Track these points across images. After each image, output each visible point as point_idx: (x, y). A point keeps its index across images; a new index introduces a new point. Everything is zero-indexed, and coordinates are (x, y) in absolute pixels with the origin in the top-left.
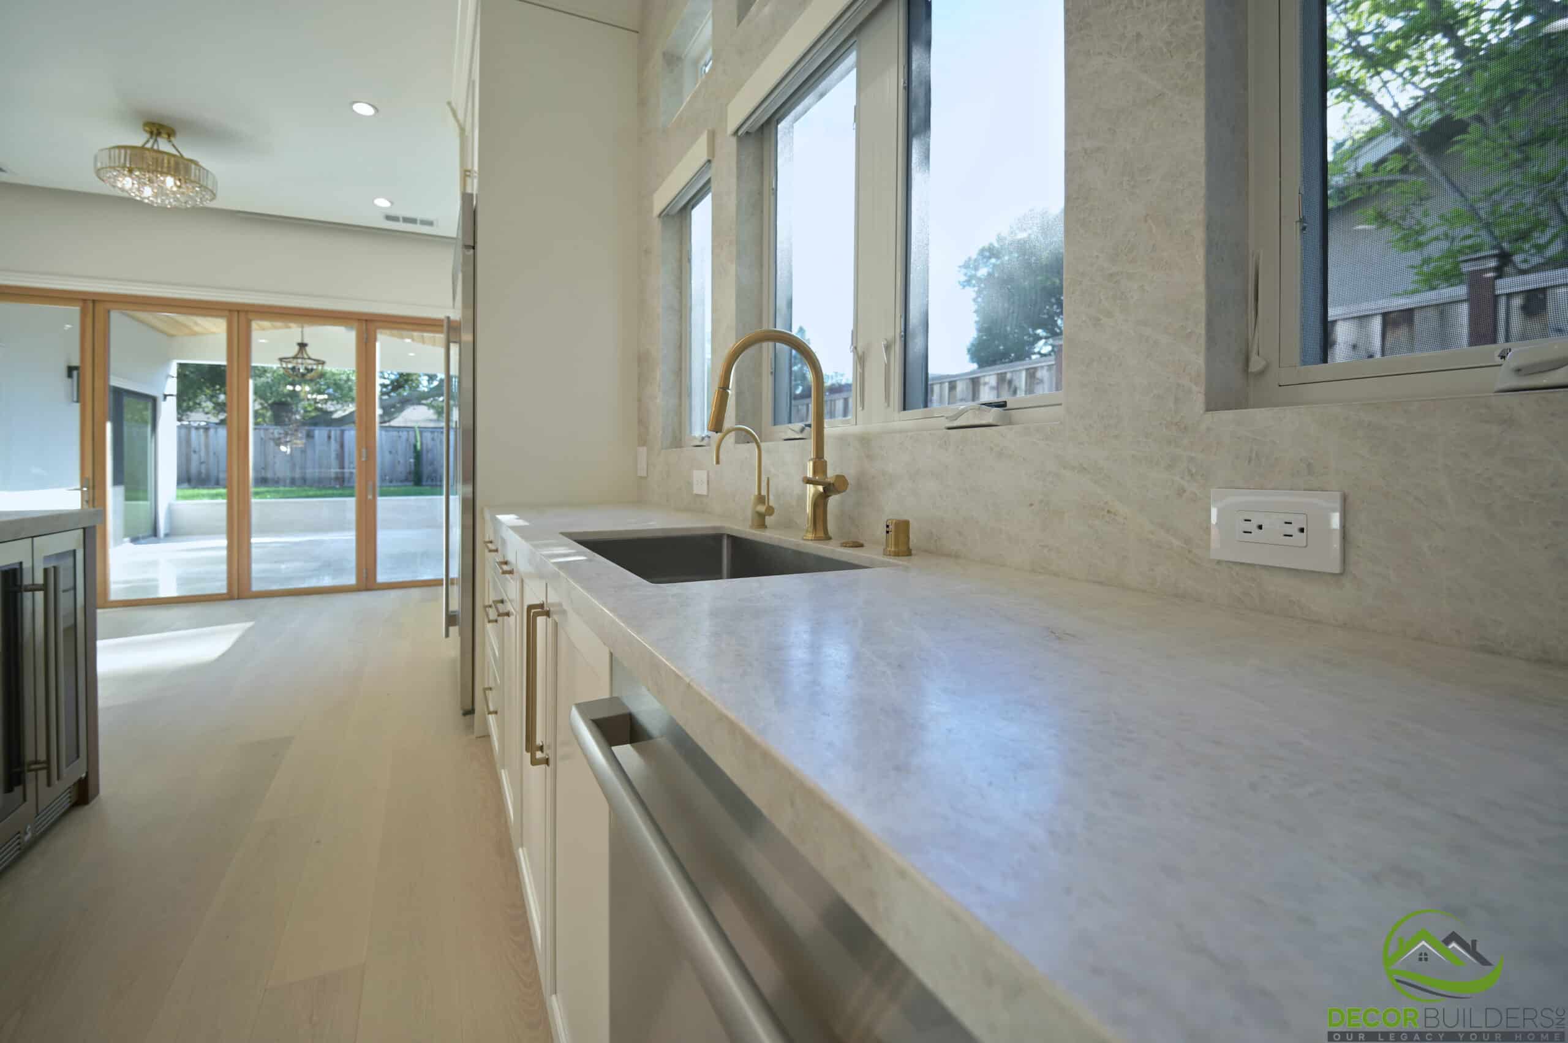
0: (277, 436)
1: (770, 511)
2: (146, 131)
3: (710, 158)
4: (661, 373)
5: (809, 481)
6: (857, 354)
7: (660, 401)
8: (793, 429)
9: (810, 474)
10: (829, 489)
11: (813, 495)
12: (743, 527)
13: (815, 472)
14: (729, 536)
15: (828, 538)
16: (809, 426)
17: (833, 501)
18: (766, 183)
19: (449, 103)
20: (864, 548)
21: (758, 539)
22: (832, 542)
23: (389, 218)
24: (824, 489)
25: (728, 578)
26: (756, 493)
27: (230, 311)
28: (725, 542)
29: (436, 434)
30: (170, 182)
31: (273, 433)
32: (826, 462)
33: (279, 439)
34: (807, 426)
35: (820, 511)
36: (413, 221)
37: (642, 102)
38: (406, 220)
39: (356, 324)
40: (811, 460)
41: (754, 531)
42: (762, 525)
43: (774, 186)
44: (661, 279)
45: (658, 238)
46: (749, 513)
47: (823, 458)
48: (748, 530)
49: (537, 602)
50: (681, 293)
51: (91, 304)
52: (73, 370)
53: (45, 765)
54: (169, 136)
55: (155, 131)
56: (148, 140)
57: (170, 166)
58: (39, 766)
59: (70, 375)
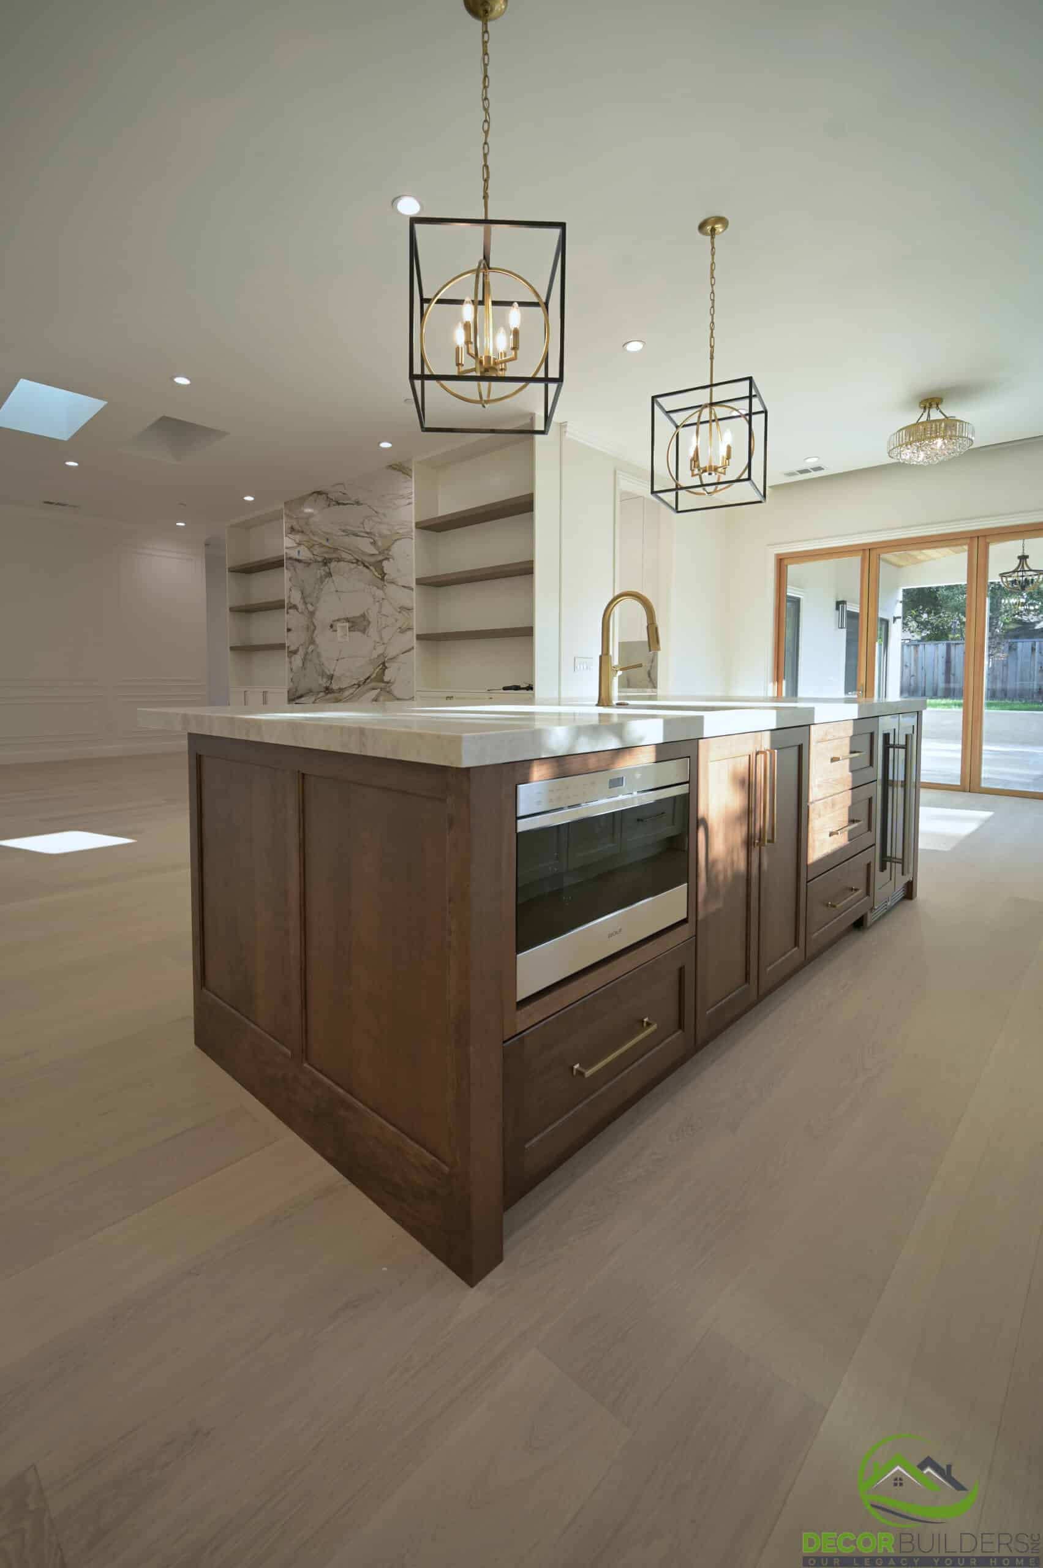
2: (920, 408)
27: (973, 539)
30: (939, 443)
51: (868, 552)
52: (840, 604)
53: (901, 861)
54: (937, 405)
55: (928, 405)
56: (923, 414)
57: (936, 430)
58: (897, 861)
59: (837, 608)
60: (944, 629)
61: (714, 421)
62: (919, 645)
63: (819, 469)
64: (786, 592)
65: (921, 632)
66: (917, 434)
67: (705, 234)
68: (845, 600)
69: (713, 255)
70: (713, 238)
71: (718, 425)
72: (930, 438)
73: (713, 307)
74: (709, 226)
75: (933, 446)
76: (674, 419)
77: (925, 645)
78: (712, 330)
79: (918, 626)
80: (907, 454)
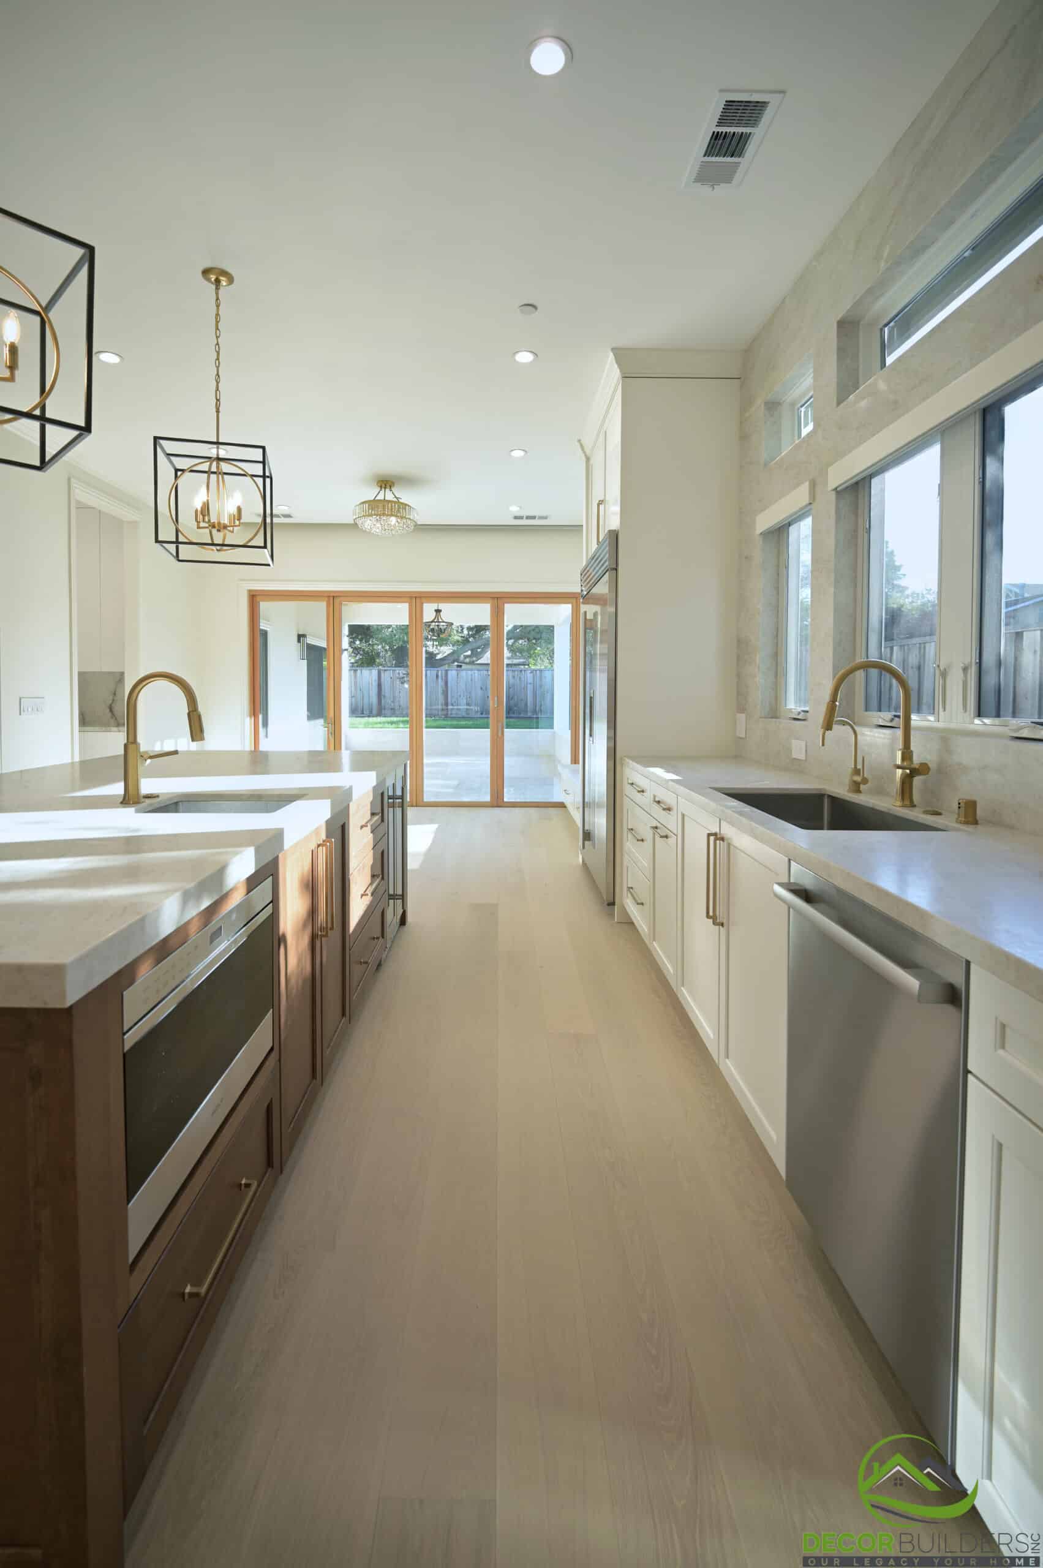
0: (401, 675)
1: (865, 781)
2: (378, 486)
3: (811, 502)
4: (761, 658)
5: (899, 767)
6: (940, 670)
7: (759, 680)
8: (885, 717)
9: (899, 762)
10: (914, 772)
11: (901, 775)
12: (842, 791)
13: (903, 759)
14: (829, 796)
15: (913, 805)
16: (899, 717)
17: (917, 781)
18: (860, 521)
19: (579, 441)
20: (943, 816)
21: (857, 801)
22: (916, 809)
23: (516, 518)
24: (910, 771)
25: (828, 829)
26: (853, 767)
27: (411, 597)
28: (826, 800)
29: (516, 673)
30: (393, 520)
31: (399, 674)
32: (912, 752)
33: (403, 678)
34: (895, 716)
35: (907, 786)
36: (534, 518)
37: (744, 438)
38: (528, 518)
39: (491, 600)
40: (901, 749)
41: (850, 795)
42: (858, 791)
43: (868, 526)
44: (759, 584)
45: (758, 552)
46: (847, 781)
47: (910, 749)
48: (846, 793)
49: (714, 832)
50: (778, 593)
51: (332, 598)
52: (301, 637)
53: (401, 897)
54: (390, 487)
55: (383, 486)
56: (379, 492)
57: (392, 509)
58: (397, 897)
59: (299, 641)
60: (372, 655)
61: (220, 473)
62: (357, 670)
63: (289, 516)
64: (259, 626)
65: (356, 657)
66: (375, 507)
67: (209, 280)
68: (306, 633)
69: (218, 306)
70: (217, 288)
71: (223, 478)
72: (388, 515)
73: (218, 359)
74: (216, 275)
75: (389, 523)
76: (175, 463)
77: (361, 670)
78: (218, 383)
79: (353, 652)
80: (368, 523)
